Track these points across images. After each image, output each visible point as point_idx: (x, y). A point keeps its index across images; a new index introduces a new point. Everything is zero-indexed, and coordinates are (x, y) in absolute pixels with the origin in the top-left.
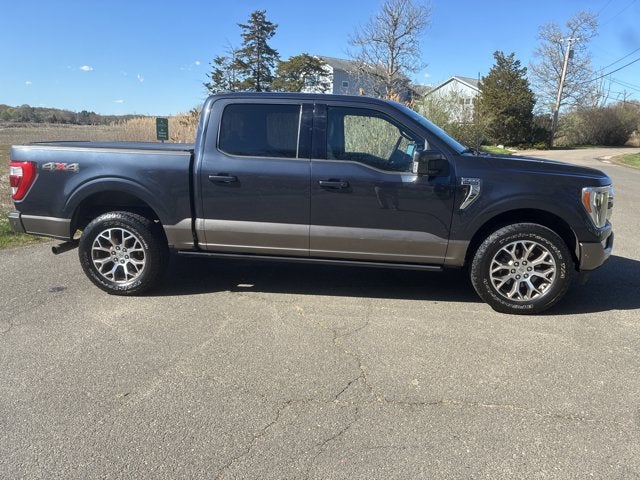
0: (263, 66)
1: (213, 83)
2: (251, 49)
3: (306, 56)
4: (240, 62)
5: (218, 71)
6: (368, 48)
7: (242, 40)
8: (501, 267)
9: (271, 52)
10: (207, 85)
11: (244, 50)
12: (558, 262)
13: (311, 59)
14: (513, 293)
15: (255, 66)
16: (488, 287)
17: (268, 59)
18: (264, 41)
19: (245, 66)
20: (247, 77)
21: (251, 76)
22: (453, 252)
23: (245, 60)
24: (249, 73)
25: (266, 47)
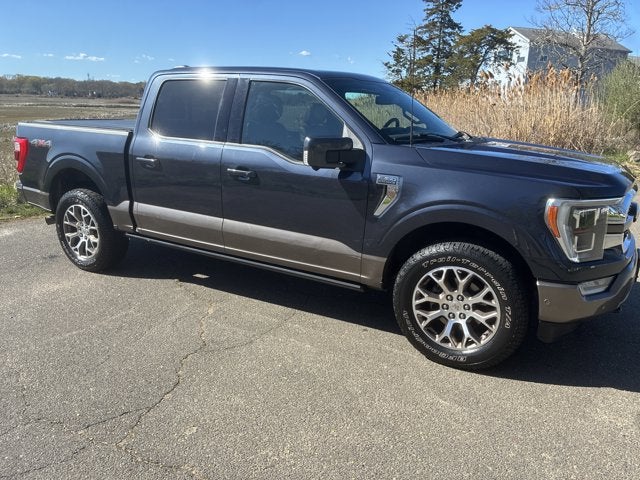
0: (445, 42)
1: (392, 62)
2: (434, 24)
3: (489, 28)
4: (420, 39)
5: (399, 49)
6: (558, 13)
7: (425, 14)
8: (427, 298)
9: (454, 25)
10: (386, 64)
11: (426, 26)
12: (503, 304)
13: (494, 31)
14: (443, 337)
15: (436, 42)
16: (408, 322)
17: (450, 34)
18: (448, 15)
19: (425, 43)
20: (426, 54)
21: (430, 53)
22: (368, 269)
23: (425, 37)
24: (428, 50)
25: (450, 20)
